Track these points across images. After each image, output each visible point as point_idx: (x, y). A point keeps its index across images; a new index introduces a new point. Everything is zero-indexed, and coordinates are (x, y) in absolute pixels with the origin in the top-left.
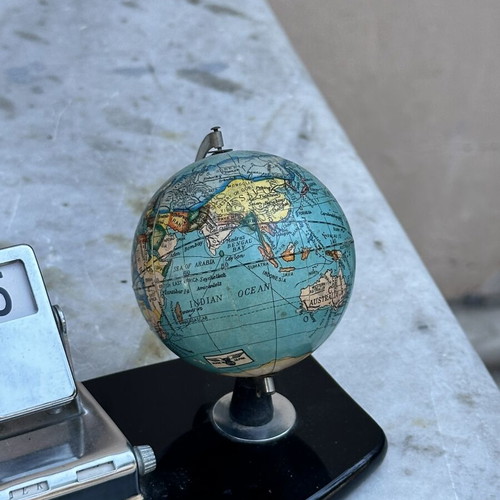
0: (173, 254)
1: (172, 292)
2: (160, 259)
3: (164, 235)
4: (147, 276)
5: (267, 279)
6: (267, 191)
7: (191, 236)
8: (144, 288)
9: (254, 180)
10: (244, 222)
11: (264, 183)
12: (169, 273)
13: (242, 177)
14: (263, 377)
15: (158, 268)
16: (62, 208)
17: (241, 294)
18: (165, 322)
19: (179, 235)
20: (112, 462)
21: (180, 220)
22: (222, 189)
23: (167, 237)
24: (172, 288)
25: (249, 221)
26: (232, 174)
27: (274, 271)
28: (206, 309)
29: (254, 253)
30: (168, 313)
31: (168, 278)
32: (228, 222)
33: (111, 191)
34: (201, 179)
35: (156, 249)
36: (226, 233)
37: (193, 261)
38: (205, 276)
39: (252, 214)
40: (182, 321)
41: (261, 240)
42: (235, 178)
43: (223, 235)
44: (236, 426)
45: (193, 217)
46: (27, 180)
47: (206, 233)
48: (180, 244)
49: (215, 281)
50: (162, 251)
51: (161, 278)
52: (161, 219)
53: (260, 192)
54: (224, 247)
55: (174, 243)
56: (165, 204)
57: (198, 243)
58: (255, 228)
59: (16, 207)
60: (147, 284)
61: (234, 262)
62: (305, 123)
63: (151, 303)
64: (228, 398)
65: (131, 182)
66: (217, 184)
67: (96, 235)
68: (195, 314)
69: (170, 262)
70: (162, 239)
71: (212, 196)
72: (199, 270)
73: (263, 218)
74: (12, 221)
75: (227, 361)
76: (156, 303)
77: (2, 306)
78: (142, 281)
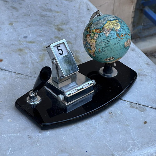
0: (98, 38)
2: (94, 39)
4: (91, 43)
5: (118, 41)
7: (101, 34)
9: (112, 20)
10: (112, 30)
11: (114, 21)
13: (110, 20)
14: (114, 62)
15: (94, 41)
16: (41, 32)
17: (113, 45)
18: (96, 53)
19: (99, 34)
20: (88, 83)
21: (98, 30)
22: (106, 23)
24: (98, 45)
25: (113, 29)
26: (108, 19)
27: (120, 39)
28: (106, 49)
29: (115, 36)
30: (97, 51)
31: (97, 43)
32: (109, 30)
33: (50, 27)
34: (100, 21)
35: (93, 37)
36: (109, 32)
37: (103, 39)
38: (105, 42)
39: (114, 28)
40: (100, 52)
41: (116, 33)
42: (108, 21)
44: (106, 74)
45: (101, 29)
46: (29, 26)
47: (105, 33)
48: (99, 35)
49: (108, 43)
50: (95, 37)
51: (95, 43)
52: (93, 31)
53: (114, 23)
54: (109, 35)
55: (97, 35)
56: (93, 27)
57: (103, 35)
58: (115, 31)
59: (30, 33)
60: (91, 45)
61: (112, 38)
64: (103, 68)
66: (105, 22)
68: (104, 50)
69: (97, 40)
70: (94, 35)
71: (104, 25)
72: (104, 41)
73: (116, 28)
74: (31, 36)
75: (109, 59)
76: (94, 49)
77: (61, 53)
78: (89, 44)
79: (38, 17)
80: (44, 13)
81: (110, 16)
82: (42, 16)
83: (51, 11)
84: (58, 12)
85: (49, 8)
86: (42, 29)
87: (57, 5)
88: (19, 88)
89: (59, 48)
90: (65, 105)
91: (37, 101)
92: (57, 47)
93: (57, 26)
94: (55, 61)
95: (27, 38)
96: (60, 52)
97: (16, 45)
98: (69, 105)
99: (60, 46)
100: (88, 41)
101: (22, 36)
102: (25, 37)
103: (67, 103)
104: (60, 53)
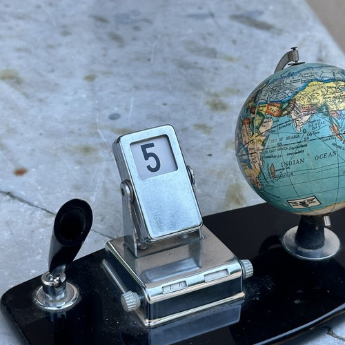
0: (270, 131)
1: (269, 157)
2: (261, 134)
3: (264, 118)
4: (251, 146)
5: (335, 148)
6: (334, 89)
7: (283, 119)
8: (248, 154)
9: (325, 82)
10: (320, 110)
11: (332, 84)
12: (267, 145)
13: (317, 80)
14: (323, 215)
15: (259, 140)
16: (163, 106)
17: (317, 158)
18: (262, 177)
19: (275, 119)
20: (226, 270)
21: (275, 109)
22: (304, 88)
23: (265, 120)
24: (269, 154)
25: (323, 110)
26: (310, 78)
27: (340, 143)
28: (293, 168)
29: (326, 131)
30: (265, 171)
31: (266, 147)
32: (308, 110)
33: (195, 95)
34: (288, 81)
35: (258, 128)
36: (308, 117)
37: (285, 136)
38: (292, 146)
39: (325, 105)
40: (274, 177)
41: (331, 122)
42: (312, 81)
43: (306, 118)
44: (300, 249)
45: (284, 106)
46: (137, 88)
47: (294, 117)
48: (275, 124)
49: (300, 149)
50: (262, 129)
51: (261, 147)
52: (261, 108)
53: (330, 90)
54: (306, 127)
55: (271, 124)
56: (263, 97)
57: (288, 124)
58: (327, 114)
59: (132, 106)
60: (250, 152)
61: (313, 137)
62: (320, 51)
63: (252, 165)
65: (207, 90)
66: (300, 85)
67: (187, 124)
68: (285, 171)
69: (268, 137)
70: (262, 122)
71: (297, 93)
72: (289, 142)
73: (332, 107)
74: (130, 114)
75: (303, 203)
76: (257, 165)
77: (154, 166)
78: (246, 150)
79: (171, 68)
80: (191, 58)
81: (324, 69)
82: (183, 65)
83: (213, 53)
84: (230, 59)
85: (211, 46)
86: (171, 99)
87: (234, 42)
88: (38, 258)
89: (149, 150)
90: (143, 325)
91: (64, 302)
92: (144, 148)
93: (216, 95)
94: (127, 188)
95: (119, 120)
96: (152, 162)
97: (80, 135)
98: (155, 327)
99: (152, 145)
100: (244, 140)
101: (107, 113)
102: (114, 117)
103: (147, 321)
104: (149, 167)
